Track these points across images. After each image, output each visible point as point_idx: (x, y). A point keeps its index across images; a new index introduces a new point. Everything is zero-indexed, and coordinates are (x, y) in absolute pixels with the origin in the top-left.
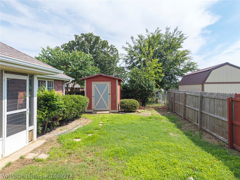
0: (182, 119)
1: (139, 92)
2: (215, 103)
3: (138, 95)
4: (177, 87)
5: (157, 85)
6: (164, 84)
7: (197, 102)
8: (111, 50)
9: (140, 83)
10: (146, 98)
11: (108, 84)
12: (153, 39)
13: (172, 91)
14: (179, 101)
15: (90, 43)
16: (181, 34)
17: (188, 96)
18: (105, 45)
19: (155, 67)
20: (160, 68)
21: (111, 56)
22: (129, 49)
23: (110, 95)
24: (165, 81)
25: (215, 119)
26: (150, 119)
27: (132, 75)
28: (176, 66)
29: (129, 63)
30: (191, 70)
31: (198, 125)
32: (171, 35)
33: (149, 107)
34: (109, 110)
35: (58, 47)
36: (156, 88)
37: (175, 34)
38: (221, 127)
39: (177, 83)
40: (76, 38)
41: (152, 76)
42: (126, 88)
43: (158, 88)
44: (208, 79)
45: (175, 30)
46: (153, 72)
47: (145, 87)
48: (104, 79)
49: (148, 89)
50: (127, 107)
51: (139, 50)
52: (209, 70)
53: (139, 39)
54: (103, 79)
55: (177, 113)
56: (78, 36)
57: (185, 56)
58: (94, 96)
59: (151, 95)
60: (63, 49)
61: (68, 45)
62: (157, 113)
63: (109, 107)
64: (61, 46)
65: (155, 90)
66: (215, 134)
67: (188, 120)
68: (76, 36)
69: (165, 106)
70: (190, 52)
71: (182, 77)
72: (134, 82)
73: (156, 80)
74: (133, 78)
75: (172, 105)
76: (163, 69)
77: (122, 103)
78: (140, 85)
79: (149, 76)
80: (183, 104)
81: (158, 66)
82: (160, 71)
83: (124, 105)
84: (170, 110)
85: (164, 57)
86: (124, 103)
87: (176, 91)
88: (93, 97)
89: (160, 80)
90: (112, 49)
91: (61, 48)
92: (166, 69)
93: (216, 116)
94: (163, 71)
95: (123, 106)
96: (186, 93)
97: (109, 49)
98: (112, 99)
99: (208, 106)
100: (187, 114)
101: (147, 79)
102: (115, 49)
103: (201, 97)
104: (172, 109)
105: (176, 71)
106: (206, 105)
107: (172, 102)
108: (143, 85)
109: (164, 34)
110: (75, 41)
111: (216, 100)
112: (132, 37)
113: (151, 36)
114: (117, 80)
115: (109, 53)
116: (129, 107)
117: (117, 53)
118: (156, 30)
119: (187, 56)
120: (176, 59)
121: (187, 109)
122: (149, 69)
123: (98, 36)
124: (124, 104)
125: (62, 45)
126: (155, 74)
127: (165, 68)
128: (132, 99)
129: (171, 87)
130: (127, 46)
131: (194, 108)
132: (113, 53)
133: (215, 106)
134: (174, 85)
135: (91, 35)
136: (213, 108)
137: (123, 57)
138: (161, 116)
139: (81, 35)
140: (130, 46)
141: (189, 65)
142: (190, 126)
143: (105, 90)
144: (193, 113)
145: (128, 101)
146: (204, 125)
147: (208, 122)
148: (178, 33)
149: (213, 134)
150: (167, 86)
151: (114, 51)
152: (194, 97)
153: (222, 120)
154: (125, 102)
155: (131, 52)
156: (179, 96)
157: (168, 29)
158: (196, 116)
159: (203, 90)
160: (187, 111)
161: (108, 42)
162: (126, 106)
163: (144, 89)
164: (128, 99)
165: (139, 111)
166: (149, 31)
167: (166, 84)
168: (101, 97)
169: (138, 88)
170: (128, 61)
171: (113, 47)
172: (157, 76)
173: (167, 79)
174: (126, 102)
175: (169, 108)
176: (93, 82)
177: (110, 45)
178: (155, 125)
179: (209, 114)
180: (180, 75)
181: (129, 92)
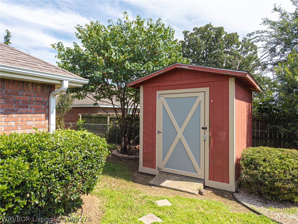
11: (201, 96)
23: (207, 131)
34: (203, 181)
40: (186, 36)
42: (271, 109)
48: (189, 82)
54: (185, 82)
56: (188, 32)
58: (161, 130)
68: (185, 33)
77: (251, 163)
83: (255, 171)
86: (257, 166)
88: (159, 132)
98: (212, 145)
110: (184, 41)
114: (230, 79)
116: (278, 184)
123: (220, 27)
124: (256, 169)
139: (194, 30)
143: (190, 116)
154: (262, 162)
168: (178, 136)
174: (264, 160)
176: (158, 92)
181: (278, 122)
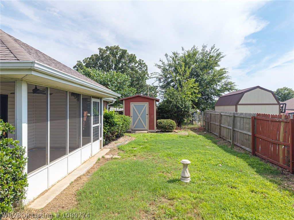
0: (217, 138)
1: (175, 113)
2: (244, 122)
3: (174, 116)
4: (213, 108)
5: (193, 105)
6: (200, 105)
7: (230, 122)
8: (139, 66)
9: (177, 103)
10: (182, 119)
11: (146, 105)
12: (189, 58)
13: (208, 111)
14: (215, 122)
15: (116, 57)
16: (218, 52)
17: (223, 116)
18: (133, 59)
19: (191, 87)
20: (197, 89)
21: (139, 72)
22: (162, 67)
23: (148, 115)
24: (201, 101)
25: (244, 134)
26: (188, 137)
27: (168, 96)
28: (213, 85)
29: (162, 82)
30: (228, 90)
31: (231, 141)
32: (208, 53)
33: (185, 128)
34: (147, 130)
35: (79, 62)
36: (192, 108)
37: (212, 52)
38: (248, 141)
39: (213, 103)
40: (100, 52)
41: (188, 97)
43: (194, 109)
44: (241, 101)
45: (212, 48)
46: (189, 93)
47: (182, 108)
48: (142, 100)
49: (185, 110)
50: (165, 127)
51: (173, 68)
52: (242, 92)
53: (173, 56)
55: (213, 133)
56: (102, 49)
57: (222, 75)
59: (187, 116)
60: (85, 63)
61: (90, 59)
62: (194, 133)
63: (147, 127)
64: (83, 61)
65: (191, 111)
66: (243, 147)
67: (223, 138)
68: (100, 50)
69: (201, 127)
70: (227, 72)
71: (219, 98)
72: (171, 102)
73: (192, 101)
74: (170, 99)
75: (208, 125)
76: (199, 89)
78: (176, 106)
79: (185, 97)
80: (218, 124)
81: (194, 86)
82: (197, 91)
84: (206, 131)
85: (201, 77)
87: (212, 112)
89: (196, 100)
90: (140, 64)
91: (83, 63)
92: (203, 89)
93: (244, 132)
94: (199, 91)
95: (161, 126)
96: (222, 114)
97: (137, 64)
98: (149, 119)
99: (239, 124)
100: (222, 133)
101: (183, 99)
102: (144, 64)
103: (234, 117)
104: (208, 130)
105: (213, 91)
106: (238, 124)
107: (208, 122)
108: (179, 106)
109: (200, 51)
110: (99, 55)
111: (244, 118)
112: (166, 54)
113: (186, 54)
114: (154, 100)
115: (137, 69)
116: (166, 127)
117: (146, 68)
118: (192, 48)
119: (224, 75)
120: (213, 79)
121: (222, 128)
122: (185, 89)
123: (125, 50)
124: (161, 124)
125: (84, 59)
126: (192, 94)
127: (201, 89)
128: (169, 120)
129: (207, 107)
130: (160, 64)
131: (228, 127)
132: (142, 68)
133: (244, 124)
134: (211, 106)
135: (117, 48)
136: (243, 126)
137: (156, 76)
138: (197, 135)
139: (106, 48)
140: (163, 63)
141: (227, 85)
142: (224, 143)
143: (143, 111)
144: (227, 131)
145: (165, 122)
146: (236, 141)
147: (239, 138)
148: (215, 51)
149: (242, 147)
150: (203, 106)
151: (143, 66)
152: (228, 117)
153: (249, 135)
155: (164, 70)
156: (215, 117)
157: (204, 47)
158: (230, 134)
159: (236, 110)
160: (222, 130)
161: (136, 56)
162: (163, 126)
163: (180, 109)
164: (165, 119)
165: (176, 131)
166: (185, 50)
167: (202, 105)
168: (139, 117)
169: (174, 109)
170: (162, 80)
171: (142, 62)
172: (193, 96)
173: (203, 99)
174: (163, 122)
175: (205, 128)
176: (131, 103)
177: (139, 60)
178: (193, 141)
179: (240, 131)
180: (217, 95)
181: (164, 113)
